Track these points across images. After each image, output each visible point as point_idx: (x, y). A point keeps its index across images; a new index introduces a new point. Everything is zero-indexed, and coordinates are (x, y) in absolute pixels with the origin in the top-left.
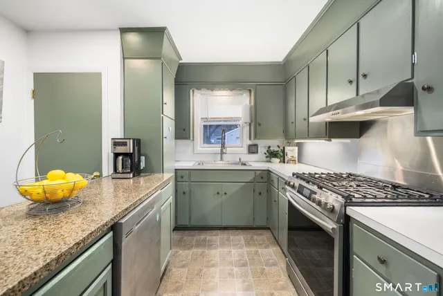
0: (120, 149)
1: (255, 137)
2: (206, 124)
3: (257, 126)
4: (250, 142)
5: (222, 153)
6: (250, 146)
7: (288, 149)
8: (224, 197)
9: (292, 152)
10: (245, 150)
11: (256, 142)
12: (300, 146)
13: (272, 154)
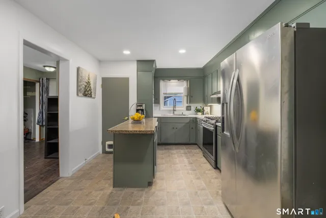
0: (139, 108)
1: (190, 103)
2: (165, 96)
3: (191, 97)
4: (187, 105)
5: (174, 110)
6: (187, 107)
7: (205, 108)
8: (176, 130)
9: (207, 109)
10: (185, 108)
11: (190, 105)
12: (211, 107)
13: (198, 111)
